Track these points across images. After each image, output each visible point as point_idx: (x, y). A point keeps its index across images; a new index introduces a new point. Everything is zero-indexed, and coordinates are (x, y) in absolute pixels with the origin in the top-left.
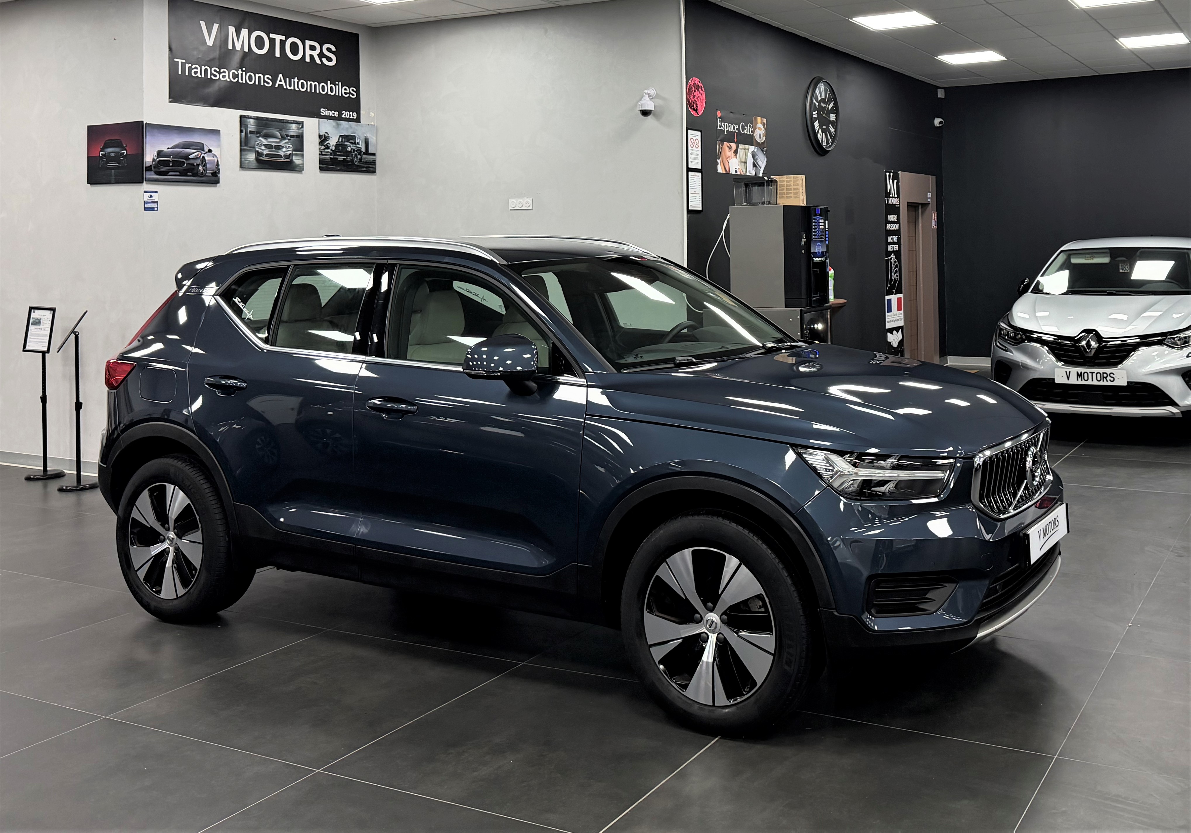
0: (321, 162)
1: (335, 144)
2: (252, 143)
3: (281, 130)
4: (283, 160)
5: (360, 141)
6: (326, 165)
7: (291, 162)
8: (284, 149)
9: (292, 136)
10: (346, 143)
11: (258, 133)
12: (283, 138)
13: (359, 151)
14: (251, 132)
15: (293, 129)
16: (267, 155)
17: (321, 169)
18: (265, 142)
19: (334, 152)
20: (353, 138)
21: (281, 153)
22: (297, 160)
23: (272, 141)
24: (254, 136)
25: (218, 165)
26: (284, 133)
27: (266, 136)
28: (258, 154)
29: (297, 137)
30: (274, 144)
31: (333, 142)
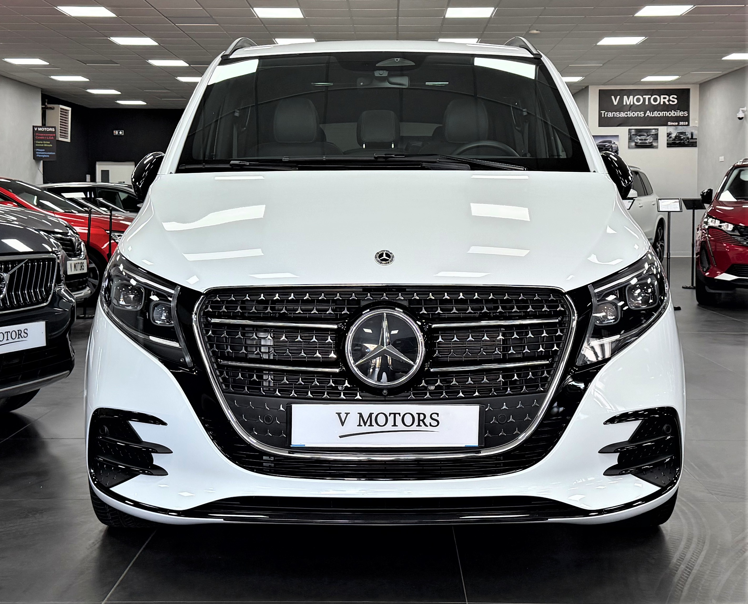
0: (668, 144)
1: (675, 136)
2: (633, 139)
3: (647, 132)
4: (648, 144)
5: (688, 134)
6: (670, 145)
7: (652, 145)
8: (649, 140)
9: (652, 135)
10: (681, 135)
11: (636, 135)
12: (648, 136)
13: (688, 138)
14: (633, 135)
15: (653, 132)
16: (640, 143)
17: (668, 147)
18: (639, 138)
19: (674, 140)
20: (685, 133)
21: (647, 142)
22: (654, 144)
23: (643, 137)
24: (634, 136)
25: (618, 148)
26: (649, 134)
27: (640, 136)
28: (636, 143)
29: (655, 135)
30: (643, 139)
31: (673, 135)
